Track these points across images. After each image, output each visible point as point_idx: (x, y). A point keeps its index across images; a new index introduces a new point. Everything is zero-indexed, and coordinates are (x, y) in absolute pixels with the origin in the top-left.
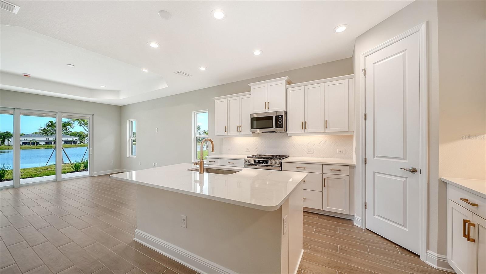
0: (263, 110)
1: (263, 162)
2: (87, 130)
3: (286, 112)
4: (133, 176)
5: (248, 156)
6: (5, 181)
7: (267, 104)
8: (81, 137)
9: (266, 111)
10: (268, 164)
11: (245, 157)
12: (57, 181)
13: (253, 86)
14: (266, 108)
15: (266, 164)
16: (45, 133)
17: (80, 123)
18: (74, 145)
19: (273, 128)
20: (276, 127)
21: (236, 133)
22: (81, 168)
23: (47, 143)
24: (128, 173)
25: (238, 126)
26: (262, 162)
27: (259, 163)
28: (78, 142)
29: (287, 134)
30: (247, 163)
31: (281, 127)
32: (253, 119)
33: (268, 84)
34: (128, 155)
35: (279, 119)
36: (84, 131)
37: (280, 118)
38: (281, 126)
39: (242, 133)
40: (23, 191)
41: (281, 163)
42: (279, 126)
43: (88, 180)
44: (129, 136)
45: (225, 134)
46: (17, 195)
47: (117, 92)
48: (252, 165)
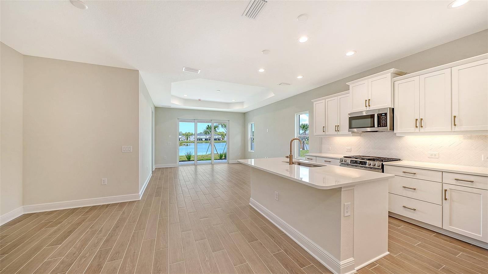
0: (364, 108)
1: (361, 163)
2: (226, 131)
3: (393, 109)
4: (252, 162)
5: (346, 156)
6: (191, 161)
7: (367, 102)
8: (223, 135)
9: (366, 109)
10: (366, 165)
11: (342, 156)
12: (212, 164)
13: (351, 84)
14: (366, 106)
15: (364, 165)
16: (206, 133)
17: (222, 126)
18: (219, 141)
19: (374, 127)
20: (378, 126)
21: (334, 132)
22: (223, 157)
23: (206, 139)
24: (249, 160)
25: (336, 126)
26: (359, 163)
27: (356, 164)
28: (221, 140)
29: (396, 133)
30: (343, 162)
31: (385, 127)
32: (351, 119)
33: (369, 80)
34: (249, 150)
35: (383, 118)
36: (224, 131)
37: (384, 115)
38: (384, 125)
39: (340, 133)
40: (199, 167)
41: (383, 165)
42: (382, 125)
43: (226, 165)
44: (250, 136)
45: (323, 133)
46: (196, 169)
47: (242, 103)
48: (348, 165)
